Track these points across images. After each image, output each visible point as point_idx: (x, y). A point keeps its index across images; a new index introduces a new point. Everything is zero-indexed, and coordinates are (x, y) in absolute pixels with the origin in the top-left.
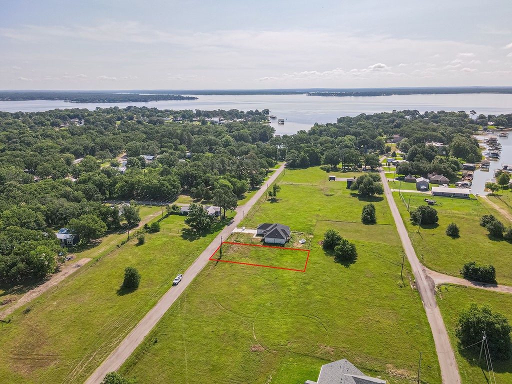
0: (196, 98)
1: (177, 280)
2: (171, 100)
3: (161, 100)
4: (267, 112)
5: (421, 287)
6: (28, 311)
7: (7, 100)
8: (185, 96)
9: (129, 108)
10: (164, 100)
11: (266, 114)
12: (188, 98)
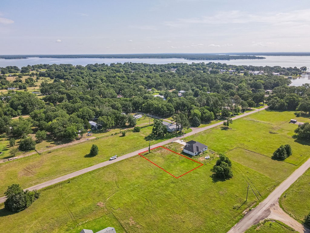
0: (264, 58)
1: (112, 158)
2: (246, 59)
3: (239, 59)
4: (305, 69)
5: (250, 215)
6: (50, 152)
7: (160, 58)
8: (257, 56)
9: (210, 63)
10: (241, 59)
11: (303, 70)
12: (259, 58)
